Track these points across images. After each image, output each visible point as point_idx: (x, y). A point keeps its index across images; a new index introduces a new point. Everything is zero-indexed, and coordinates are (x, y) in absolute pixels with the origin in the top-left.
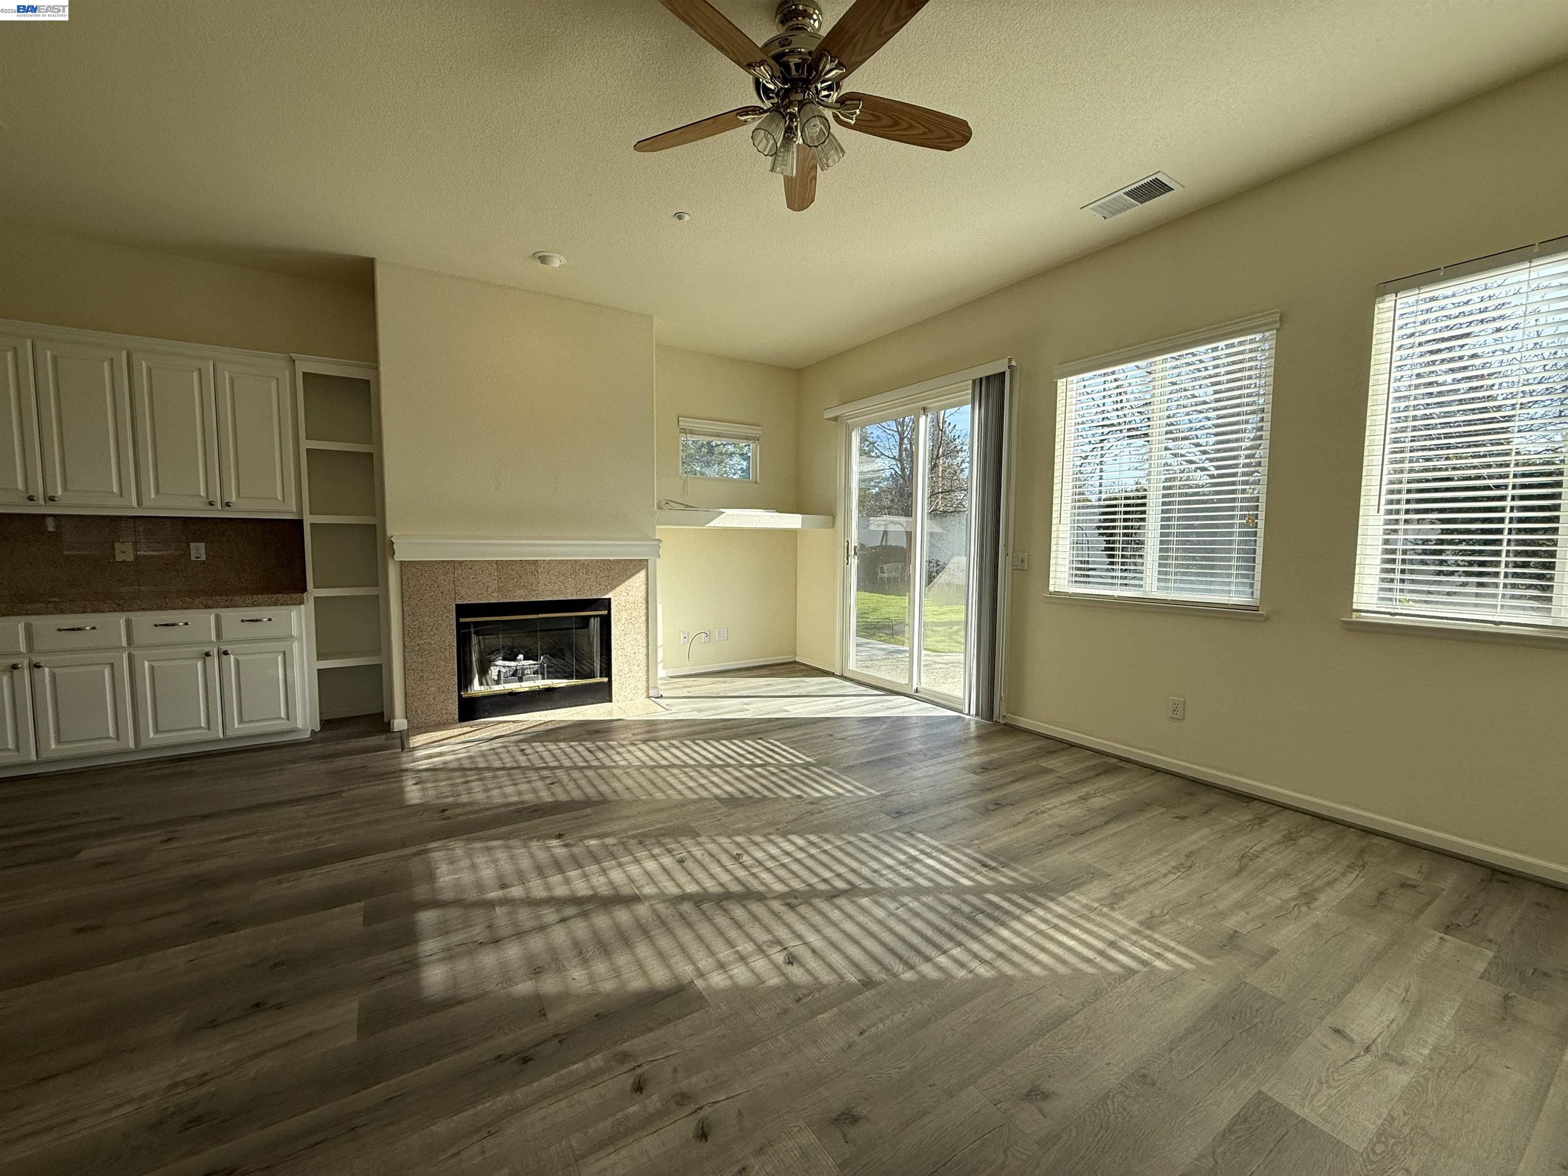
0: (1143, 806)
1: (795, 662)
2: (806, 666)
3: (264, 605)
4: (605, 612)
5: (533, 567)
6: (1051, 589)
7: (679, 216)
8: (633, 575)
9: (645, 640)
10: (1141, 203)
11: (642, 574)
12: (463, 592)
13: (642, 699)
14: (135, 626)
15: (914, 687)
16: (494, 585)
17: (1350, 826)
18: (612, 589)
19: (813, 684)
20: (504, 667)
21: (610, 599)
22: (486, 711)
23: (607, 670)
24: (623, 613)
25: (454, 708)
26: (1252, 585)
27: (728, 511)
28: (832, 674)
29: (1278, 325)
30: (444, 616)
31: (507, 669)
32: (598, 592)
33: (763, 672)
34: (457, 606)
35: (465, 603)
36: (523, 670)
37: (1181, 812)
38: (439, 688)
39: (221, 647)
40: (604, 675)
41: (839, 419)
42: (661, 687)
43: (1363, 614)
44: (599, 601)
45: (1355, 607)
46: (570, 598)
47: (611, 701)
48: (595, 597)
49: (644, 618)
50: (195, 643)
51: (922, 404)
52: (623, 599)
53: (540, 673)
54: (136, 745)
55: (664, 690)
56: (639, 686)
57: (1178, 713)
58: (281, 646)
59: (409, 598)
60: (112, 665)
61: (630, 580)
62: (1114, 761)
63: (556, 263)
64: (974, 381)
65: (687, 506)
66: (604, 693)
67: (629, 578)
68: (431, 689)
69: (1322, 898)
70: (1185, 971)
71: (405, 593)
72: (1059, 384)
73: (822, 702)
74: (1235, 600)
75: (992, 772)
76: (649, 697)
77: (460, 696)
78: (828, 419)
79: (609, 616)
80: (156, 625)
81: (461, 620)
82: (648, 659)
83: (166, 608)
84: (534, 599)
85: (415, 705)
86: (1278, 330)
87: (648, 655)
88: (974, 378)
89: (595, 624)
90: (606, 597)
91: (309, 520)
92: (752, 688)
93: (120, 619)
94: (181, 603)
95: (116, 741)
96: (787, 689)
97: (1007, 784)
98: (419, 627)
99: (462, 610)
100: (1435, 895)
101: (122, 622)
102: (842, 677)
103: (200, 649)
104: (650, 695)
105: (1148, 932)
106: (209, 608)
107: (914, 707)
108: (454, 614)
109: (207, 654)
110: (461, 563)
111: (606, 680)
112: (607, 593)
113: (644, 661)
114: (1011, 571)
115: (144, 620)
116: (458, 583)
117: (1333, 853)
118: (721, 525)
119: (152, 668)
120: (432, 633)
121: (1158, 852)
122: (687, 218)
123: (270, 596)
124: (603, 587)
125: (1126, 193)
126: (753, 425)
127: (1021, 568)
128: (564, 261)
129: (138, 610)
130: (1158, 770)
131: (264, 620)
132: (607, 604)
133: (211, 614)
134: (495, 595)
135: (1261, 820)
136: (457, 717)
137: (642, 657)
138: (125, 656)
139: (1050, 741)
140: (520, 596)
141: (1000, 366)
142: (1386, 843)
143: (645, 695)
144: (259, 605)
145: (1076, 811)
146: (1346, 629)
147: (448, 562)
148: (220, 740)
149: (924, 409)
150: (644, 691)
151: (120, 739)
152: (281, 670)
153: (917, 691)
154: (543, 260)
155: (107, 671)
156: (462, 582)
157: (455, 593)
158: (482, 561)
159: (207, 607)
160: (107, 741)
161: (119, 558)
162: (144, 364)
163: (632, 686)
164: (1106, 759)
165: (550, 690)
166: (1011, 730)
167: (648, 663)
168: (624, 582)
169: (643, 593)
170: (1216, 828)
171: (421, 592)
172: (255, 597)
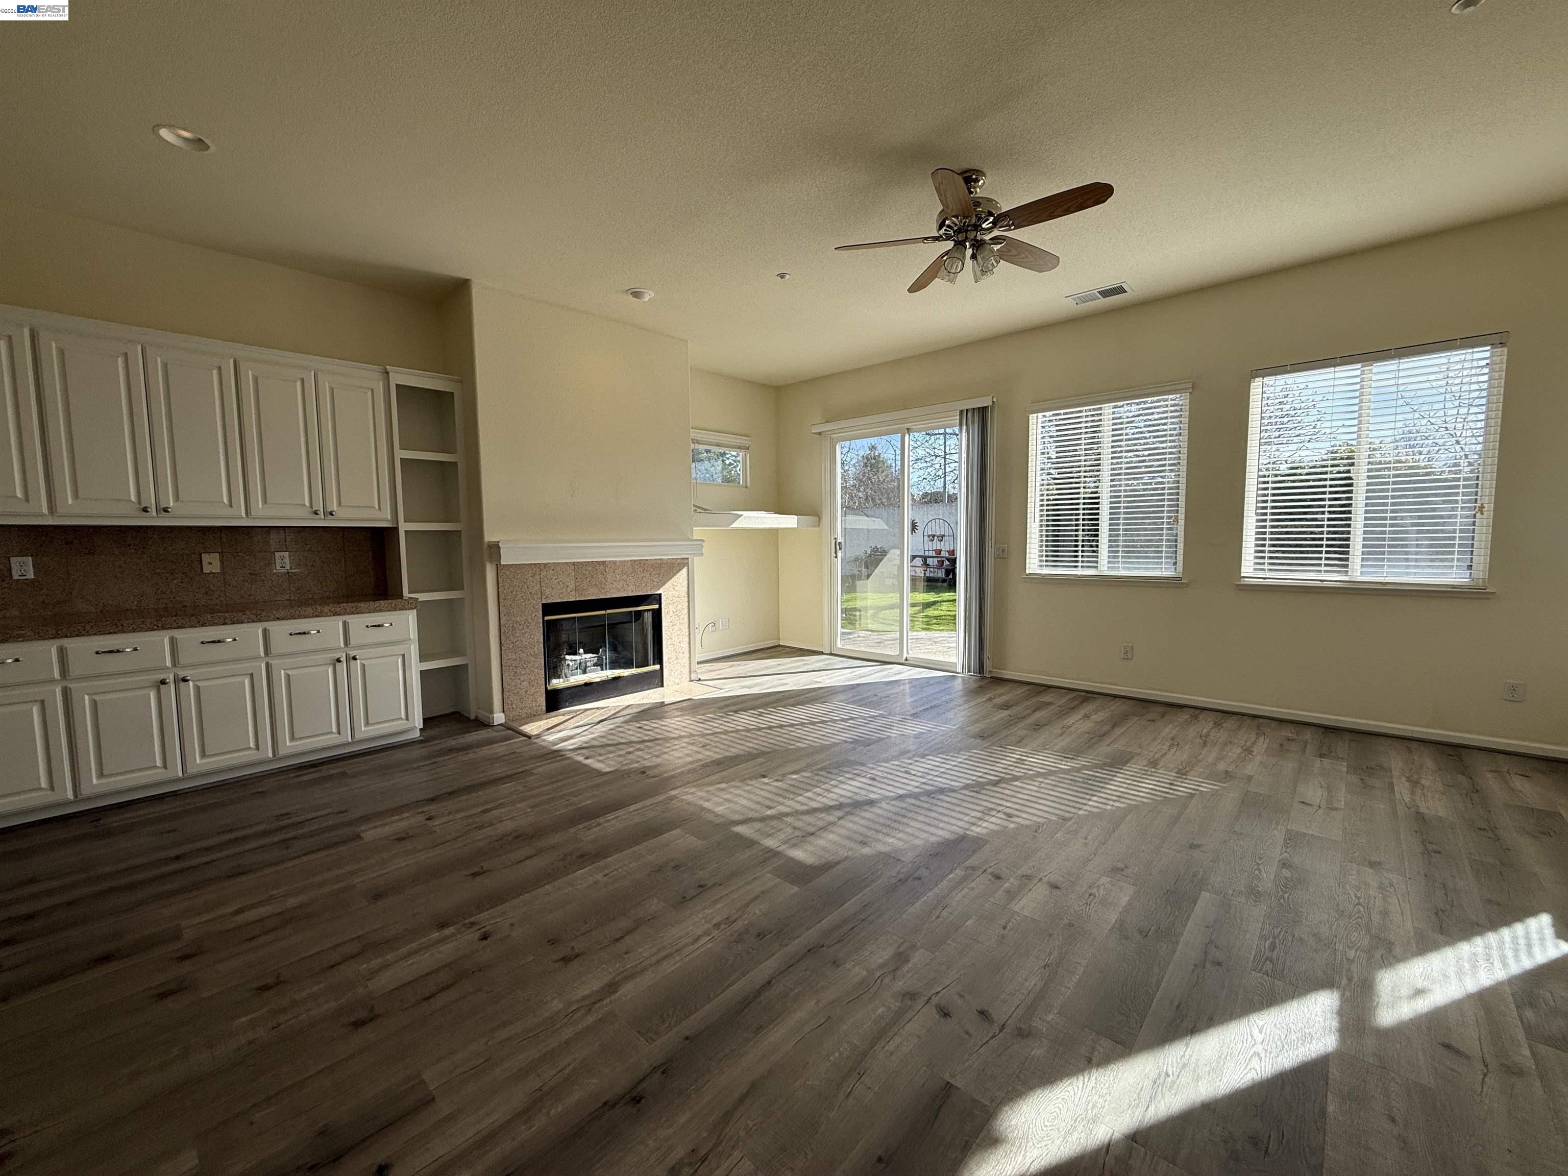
0: (1125, 717)
1: (779, 646)
2: (795, 648)
3: (385, 611)
4: (657, 606)
5: (602, 567)
6: (1027, 572)
7: (782, 276)
8: (678, 572)
9: (687, 630)
10: (1104, 297)
11: (685, 570)
12: (548, 591)
13: (686, 683)
14: (273, 637)
15: (904, 658)
16: (572, 585)
17: (1243, 715)
18: (663, 585)
19: (813, 661)
20: (571, 661)
21: (660, 595)
22: (567, 701)
23: (659, 659)
24: (671, 607)
25: (542, 701)
26: (1175, 563)
27: (745, 514)
28: (822, 653)
29: (1191, 390)
30: (533, 615)
31: (574, 663)
32: (651, 589)
33: (758, 655)
34: (543, 605)
35: (549, 602)
36: (586, 662)
37: (1149, 717)
38: (529, 683)
39: (350, 653)
40: (656, 662)
41: (823, 434)
42: (699, 671)
43: (1246, 579)
44: (652, 597)
45: (1243, 575)
46: (631, 594)
47: (662, 686)
48: (649, 593)
49: (686, 610)
50: (324, 650)
51: (908, 425)
52: (670, 593)
53: (599, 664)
54: (274, 755)
55: (702, 673)
56: (684, 671)
57: (1128, 654)
58: (400, 649)
59: (505, 599)
60: (252, 675)
61: (675, 577)
62: (1083, 694)
63: (646, 298)
64: (961, 412)
65: (705, 510)
66: (657, 679)
67: (675, 574)
68: (523, 683)
69: (1255, 751)
70: (1217, 790)
71: (502, 595)
72: (1030, 418)
73: (839, 674)
74: (1165, 574)
75: (1014, 707)
76: (691, 681)
77: (546, 688)
78: (815, 433)
79: (660, 609)
80: (291, 634)
81: (546, 618)
82: (690, 647)
83: (299, 617)
84: (603, 597)
85: (511, 699)
86: (1190, 393)
87: (689, 643)
88: (961, 409)
89: (648, 618)
90: (658, 592)
91: (404, 527)
92: (767, 668)
93: (257, 629)
94: (311, 611)
95: (256, 751)
96: (798, 667)
97: (1029, 715)
98: (513, 626)
99: (548, 609)
100: (1306, 743)
101: (260, 632)
102: (831, 654)
103: (333, 655)
104: (692, 679)
105: (1184, 777)
106: (338, 615)
107: (912, 672)
108: (541, 612)
109: (339, 661)
110: (545, 565)
111: (657, 667)
112: (658, 589)
113: (687, 649)
114: (993, 558)
115: (280, 629)
116: (543, 584)
117: (1245, 729)
118: (741, 526)
119: (288, 677)
120: (523, 631)
121: (1154, 739)
122: (787, 276)
123: (390, 601)
124: (655, 583)
125: (1099, 292)
126: (737, 435)
127: (1002, 556)
128: (653, 295)
129: (274, 620)
130: (1115, 697)
131: (385, 625)
132: (658, 599)
133: (339, 621)
134: (573, 593)
135: (1196, 717)
136: (544, 708)
137: (685, 645)
138: (263, 666)
139: (1032, 686)
140: (593, 594)
141: (985, 402)
142: (1268, 721)
143: (688, 679)
144: (380, 611)
145: (1087, 725)
146: (1241, 590)
147: (535, 564)
148: (348, 744)
149: (908, 429)
150: (687, 676)
151: (260, 748)
152: (401, 672)
153: (906, 660)
154: (637, 294)
155: (247, 682)
156: (547, 583)
157: (542, 594)
158: (562, 563)
159: (336, 614)
160: (247, 753)
161: (207, 569)
162: (250, 373)
163: (678, 672)
164: (1079, 693)
165: (616, 679)
166: (999, 681)
167: (690, 651)
168: (671, 578)
169: (685, 589)
170: (1176, 724)
171: (514, 593)
172: (377, 603)
